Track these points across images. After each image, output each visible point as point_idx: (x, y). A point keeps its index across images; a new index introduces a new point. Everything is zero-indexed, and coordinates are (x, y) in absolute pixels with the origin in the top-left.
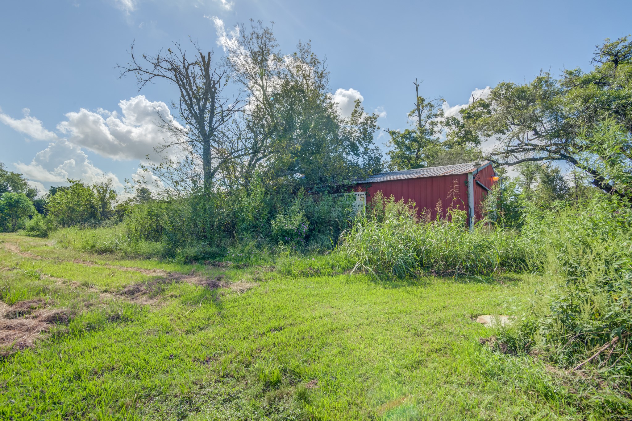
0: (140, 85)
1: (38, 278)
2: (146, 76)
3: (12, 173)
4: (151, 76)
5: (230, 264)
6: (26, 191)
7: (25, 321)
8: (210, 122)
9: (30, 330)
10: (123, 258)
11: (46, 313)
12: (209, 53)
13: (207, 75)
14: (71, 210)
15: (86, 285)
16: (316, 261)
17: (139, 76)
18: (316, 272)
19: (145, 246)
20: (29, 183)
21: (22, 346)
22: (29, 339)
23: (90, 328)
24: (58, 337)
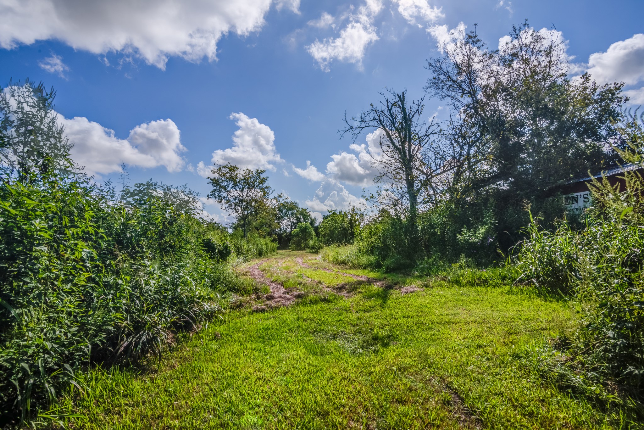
0: (354, 139)
1: (302, 278)
2: (357, 131)
3: (302, 209)
4: (360, 129)
5: (416, 273)
6: (310, 220)
7: (287, 296)
8: (409, 151)
9: (289, 300)
10: (351, 268)
11: (295, 293)
12: (403, 93)
13: (404, 111)
14: (332, 232)
15: (320, 282)
16: (485, 273)
17: (353, 132)
18: (485, 282)
19: (364, 259)
20: (311, 213)
21: (284, 305)
22: (287, 303)
23: (311, 303)
24: (298, 304)
